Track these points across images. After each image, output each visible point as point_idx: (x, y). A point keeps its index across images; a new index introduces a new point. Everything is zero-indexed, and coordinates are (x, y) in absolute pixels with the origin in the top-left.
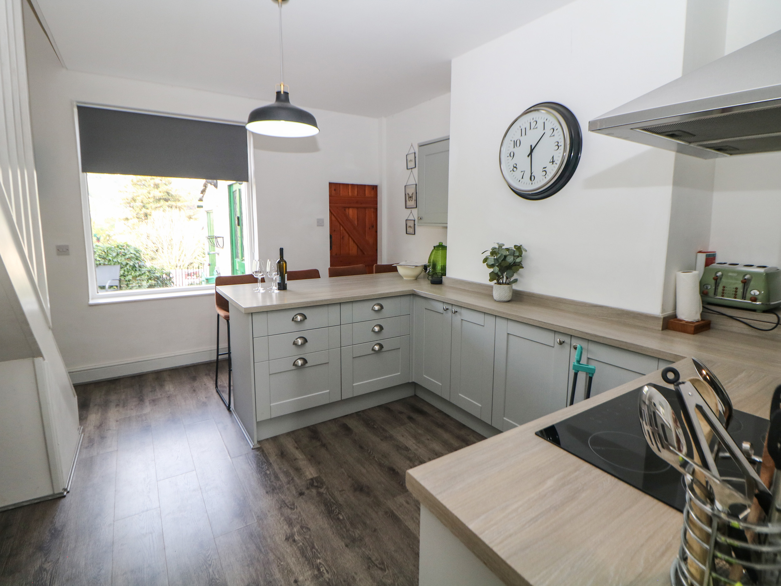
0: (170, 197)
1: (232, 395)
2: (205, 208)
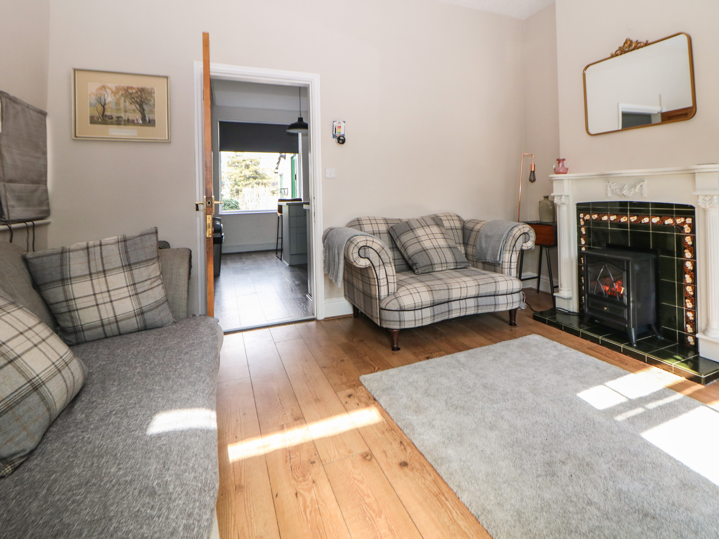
0: (257, 176)
1: (282, 256)
2: (279, 173)
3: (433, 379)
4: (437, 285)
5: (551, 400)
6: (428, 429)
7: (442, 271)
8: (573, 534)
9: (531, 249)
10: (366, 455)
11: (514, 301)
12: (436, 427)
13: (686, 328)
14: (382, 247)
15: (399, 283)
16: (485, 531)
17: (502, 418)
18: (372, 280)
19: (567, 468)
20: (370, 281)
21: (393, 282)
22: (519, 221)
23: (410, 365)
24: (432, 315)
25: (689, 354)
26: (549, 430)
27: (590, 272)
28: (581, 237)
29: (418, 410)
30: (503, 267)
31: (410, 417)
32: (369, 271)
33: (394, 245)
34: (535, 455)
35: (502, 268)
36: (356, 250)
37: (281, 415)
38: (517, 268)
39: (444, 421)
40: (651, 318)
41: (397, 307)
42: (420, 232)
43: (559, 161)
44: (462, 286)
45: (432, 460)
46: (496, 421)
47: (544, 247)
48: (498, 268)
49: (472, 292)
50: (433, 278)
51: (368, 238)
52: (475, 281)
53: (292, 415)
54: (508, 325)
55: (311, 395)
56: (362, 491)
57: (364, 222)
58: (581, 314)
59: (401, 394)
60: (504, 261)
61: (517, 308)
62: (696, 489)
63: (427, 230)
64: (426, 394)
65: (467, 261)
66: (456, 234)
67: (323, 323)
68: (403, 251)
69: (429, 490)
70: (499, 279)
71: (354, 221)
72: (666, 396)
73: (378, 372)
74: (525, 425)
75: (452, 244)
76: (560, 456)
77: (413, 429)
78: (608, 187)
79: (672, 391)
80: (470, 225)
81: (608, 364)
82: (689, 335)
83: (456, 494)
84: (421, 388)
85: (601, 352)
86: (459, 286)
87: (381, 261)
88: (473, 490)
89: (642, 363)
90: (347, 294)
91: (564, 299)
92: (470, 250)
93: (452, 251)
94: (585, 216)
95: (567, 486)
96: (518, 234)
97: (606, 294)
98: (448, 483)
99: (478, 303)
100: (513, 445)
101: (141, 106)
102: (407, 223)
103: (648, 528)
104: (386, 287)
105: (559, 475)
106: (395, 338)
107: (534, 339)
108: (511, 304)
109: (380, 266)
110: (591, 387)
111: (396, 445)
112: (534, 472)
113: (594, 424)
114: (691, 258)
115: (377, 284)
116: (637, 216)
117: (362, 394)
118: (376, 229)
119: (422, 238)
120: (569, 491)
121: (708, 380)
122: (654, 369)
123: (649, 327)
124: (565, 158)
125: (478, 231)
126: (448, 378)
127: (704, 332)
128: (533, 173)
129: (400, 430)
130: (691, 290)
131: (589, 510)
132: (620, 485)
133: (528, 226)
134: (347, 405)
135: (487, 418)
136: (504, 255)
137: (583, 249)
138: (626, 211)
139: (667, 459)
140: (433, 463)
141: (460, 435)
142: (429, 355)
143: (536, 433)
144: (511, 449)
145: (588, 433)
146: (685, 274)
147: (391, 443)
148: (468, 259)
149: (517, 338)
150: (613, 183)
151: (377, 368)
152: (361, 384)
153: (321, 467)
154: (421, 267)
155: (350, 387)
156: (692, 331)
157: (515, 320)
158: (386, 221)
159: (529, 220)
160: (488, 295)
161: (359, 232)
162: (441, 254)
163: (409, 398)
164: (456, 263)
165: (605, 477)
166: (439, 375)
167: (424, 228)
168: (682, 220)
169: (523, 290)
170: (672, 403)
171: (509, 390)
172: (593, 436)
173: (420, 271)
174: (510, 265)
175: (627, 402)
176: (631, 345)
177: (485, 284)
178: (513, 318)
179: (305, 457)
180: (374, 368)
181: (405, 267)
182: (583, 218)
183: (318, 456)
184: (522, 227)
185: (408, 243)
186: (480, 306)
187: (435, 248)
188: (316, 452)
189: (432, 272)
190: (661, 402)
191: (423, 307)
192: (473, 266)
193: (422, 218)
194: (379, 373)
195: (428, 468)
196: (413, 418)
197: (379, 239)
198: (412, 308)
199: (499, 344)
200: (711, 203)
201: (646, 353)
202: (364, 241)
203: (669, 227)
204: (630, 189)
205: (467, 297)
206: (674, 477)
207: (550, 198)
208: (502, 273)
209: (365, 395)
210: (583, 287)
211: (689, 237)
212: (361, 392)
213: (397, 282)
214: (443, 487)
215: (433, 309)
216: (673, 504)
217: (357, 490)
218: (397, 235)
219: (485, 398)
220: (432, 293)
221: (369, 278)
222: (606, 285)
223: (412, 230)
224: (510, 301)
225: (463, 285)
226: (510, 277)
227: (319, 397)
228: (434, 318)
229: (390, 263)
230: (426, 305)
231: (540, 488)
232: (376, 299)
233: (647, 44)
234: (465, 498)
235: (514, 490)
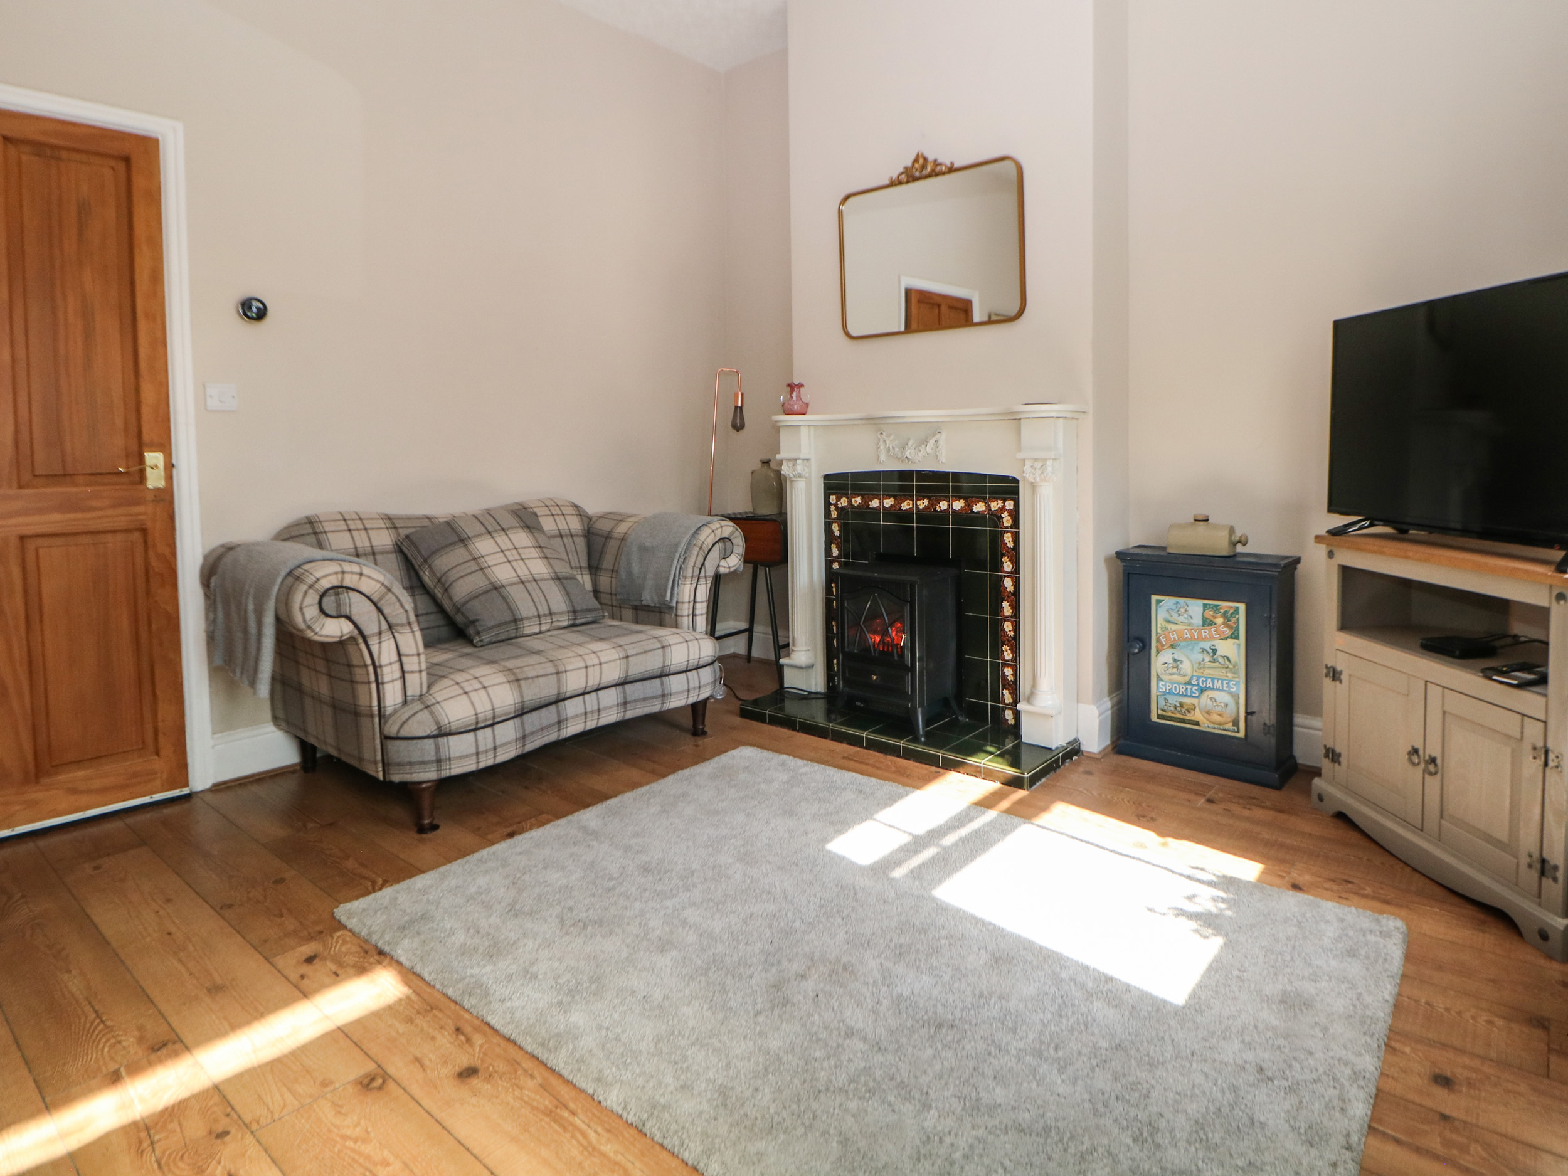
3: (527, 877)
4: (530, 666)
5: (779, 868)
6: (522, 985)
7: (540, 633)
8: (822, 1096)
9: (735, 571)
10: (369, 1079)
11: (702, 684)
12: (540, 977)
13: (1003, 695)
14: (386, 587)
15: (431, 671)
16: (658, 1148)
17: (684, 923)
18: (357, 671)
19: (809, 985)
20: (351, 674)
21: (416, 668)
22: (710, 515)
23: (468, 858)
24: (519, 735)
25: (1007, 741)
26: (775, 924)
27: (848, 610)
28: (832, 542)
29: (495, 951)
30: (679, 613)
31: (476, 971)
32: (351, 649)
33: (414, 579)
34: (751, 977)
35: (676, 615)
36: (313, 598)
37: (106, 1049)
38: (707, 613)
39: (559, 959)
40: (949, 684)
41: (431, 729)
42: (483, 546)
43: (791, 387)
44: (589, 663)
45: (534, 1046)
46: (671, 932)
47: (761, 565)
48: (668, 618)
49: (613, 674)
50: (519, 652)
51: (347, 567)
52: (619, 649)
53: (141, 1040)
54: (689, 736)
55: (195, 982)
56: (368, 1157)
57: (328, 527)
58: (831, 695)
59: (449, 926)
60: (680, 600)
61: (707, 699)
62: (1015, 962)
63: (502, 539)
64: (511, 913)
65: (599, 606)
66: (570, 546)
67: (209, 797)
68: (438, 593)
69: (533, 1108)
70: (672, 640)
71: (297, 524)
72: (971, 820)
73: (384, 890)
74: (730, 926)
75: (563, 569)
76: (796, 967)
77: (486, 994)
78: (881, 441)
79: (979, 808)
80: (603, 526)
81: (878, 781)
82: (1006, 708)
83: (592, 1097)
84: (500, 903)
85: (867, 761)
86: (582, 664)
87: (384, 623)
88: (630, 1077)
89: (934, 769)
90: (281, 714)
91: (801, 668)
92: (605, 580)
93: (564, 587)
94: (838, 499)
95: (810, 1015)
96: (710, 542)
97: (875, 650)
98: (574, 1081)
99: (625, 697)
100: (708, 969)
102: (450, 525)
103: (944, 1046)
104: (398, 684)
105: (795, 1000)
106: (426, 803)
107: (744, 755)
108: (697, 691)
109: (380, 633)
110: (850, 828)
111: (445, 1040)
112: (750, 1008)
113: (855, 894)
114: (1012, 572)
115: (372, 678)
116: (929, 498)
117: (344, 949)
118: (362, 542)
119: (490, 560)
120: (813, 1023)
121: (1033, 780)
122: (953, 778)
123: (946, 702)
124: (803, 382)
125: (623, 539)
126: (563, 868)
127: (1029, 700)
128: (739, 410)
129: (452, 1005)
130: (1011, 628)
131: (848, 1046)
132: (899, 989)
133: (731, 523)
134: (306, 981)
135: (653, 930)
136: (682, 586)
137: (836, 566)
138: (910, 489)
139: (971, 924)
140: (539, 1052)
141: (595, 979)
142: (514, 828)
143: (752, 935)
144: (703, 978)
145: (846, 912)
146: (1003, 600)
147: (433, 1038)
148: (601, 603)
149: (708, 759)
150: (888, 436)
151: (380, 881)
152: (341, 926)
153: (249, 1139)
154: (490, 629)
155: (310, 938)
156: (1011, 701)
157: (703, 723)
158: (391, 522)
159: (730, 511)
160: (647, 676)
161: (317, 553)
162: (536, 594)
163: (472, 931)
164: (574, 612)
165: (874, 982)
166: (540, 866)
167: (494, 535)
168: (1000, 503)
169: (720, 659)
170: (979, 829)
171: (695, 866)
172: (854, 915)
173: (486, 637)
174: (694, 608)
175: (909, 843)
176: (916, 740)
177: (641, 653)
178: (700, 719)
179: (195, 1128)
180: (374, 883)
181: (444, 631)
182: (836, 505)
183: (235, 1117)
184: (718, 526)
185: (453, 576)
186: (630, 702)
187: (522, 582)
188: (229, 1109)
189: (516, 637)
190: (963, 832)
191: (497, 720)
192: (613, 617)
193: (488, 512)
194: (388, 892)
195: (528, 1064)
196: (483, 971)
197: (373, 566)
198: (469, 726)
199: (671, 778)
200: (1042, 473)
201: (941, 748)
202: (336, 573)
203: (980, 518)
204: (917, 448)
205: (601, 686)
206: (983, 952)
207: (773, 465)
208: (677, 627)
209: (355, 949)
210: (835, 641)
211: (1009, 535)
212: (342, 945)
213: (428, 668)
214: (565, 1092)
215: (523, 724)
216: (981, 996)
217: (353, 1159)
218: (422, 556)
219: (647, 893)
220: (520, 687)
221: (350, 666)
222: (875, 632)
223: (463, 541)
224: (694, 683)
225: (592, 660)
226: (694, 633)
227: (219, 981)
228: (524, 742)
229: (409, 624)
230: (505, 715)
231: (761, 1034)
232: (372, 716)
233: (952, 170)
234: (612, 1099)
235: (713, 1052)
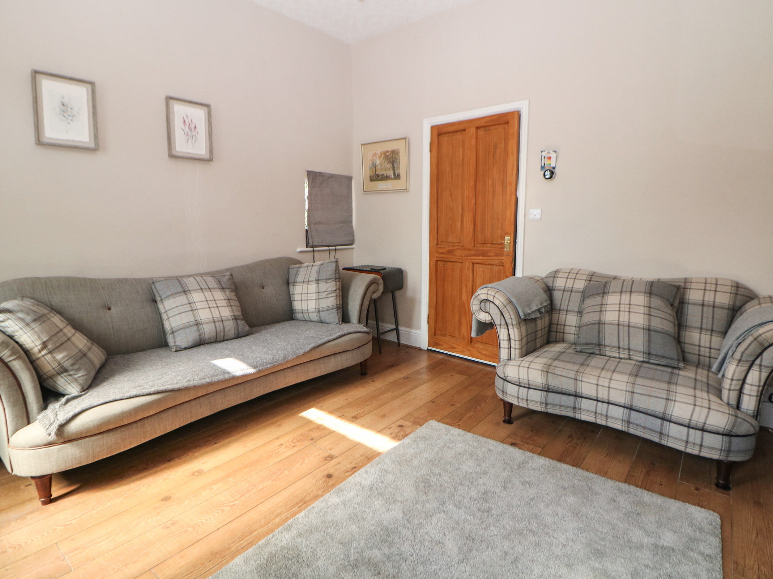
4: (568, 369)
10: (331, 456)
14: (504, 304)
21: (514, 347)
24: (544, 401)
36: (477, 302)
44: (600, 383)
49: (620, 398)
51: (489, 292)
52: (631, 385)
53: (357, 414)
55: (388, 411)
57: (560, 274)
63: (626, 297)
73: (449, 426)
86: (594, 382)
87: (503, 320)
93: (649, 336)
99: (630, 418)
101: (393, 164)
102: (606, 284)
104: (507, 350)
109: (501, 324)
111: (350, 466)
117: (407, 430)
118: (569, 285)
136: (729, 365)
147: (351, 463)
152: (422, 425)
153: (309, 444)
158: (591, 277)
160: (650, 413)
162: (624, 334)
167: (623, 294)
183: (319, 439)
186: (633, 423)
187: (619, 325)
188: (323, 437)
191: (530, 386)
198: (516, 382)
202: (485, 294)
212: (411, 429)
215: (546, 396)
220: (548, 375)
223: (604, 293)
227: (387, 415)
228: (547, 406)
230: (536, 386)
